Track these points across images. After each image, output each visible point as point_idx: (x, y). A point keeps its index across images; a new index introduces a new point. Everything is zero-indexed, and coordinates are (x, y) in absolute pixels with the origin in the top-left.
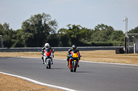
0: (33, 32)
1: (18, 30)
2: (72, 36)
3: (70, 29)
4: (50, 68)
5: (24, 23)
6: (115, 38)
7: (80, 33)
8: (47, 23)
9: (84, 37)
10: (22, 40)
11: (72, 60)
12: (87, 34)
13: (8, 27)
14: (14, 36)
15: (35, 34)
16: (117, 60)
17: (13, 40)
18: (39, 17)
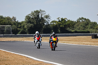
0: (33, 23)
1: (23, 22)
2: (61, 26)
3: (59, 21)
4: (39, 48)
5: (27, 17)
6: (91, 28)
7: (66, 24)
8: (43, 16)
9: (69, 27)
10: (25, 29)
11: (52, 43)
12: (72, 24)
13: (15, 20)
14: (19, 26)
15: (35, 25)
16: (92, 43)
17: (19, 29)
18: (37, 12)
